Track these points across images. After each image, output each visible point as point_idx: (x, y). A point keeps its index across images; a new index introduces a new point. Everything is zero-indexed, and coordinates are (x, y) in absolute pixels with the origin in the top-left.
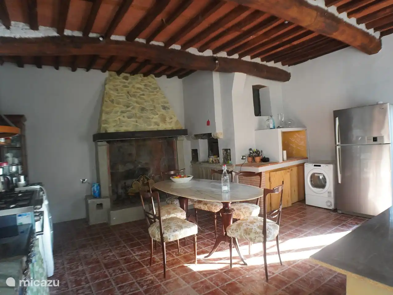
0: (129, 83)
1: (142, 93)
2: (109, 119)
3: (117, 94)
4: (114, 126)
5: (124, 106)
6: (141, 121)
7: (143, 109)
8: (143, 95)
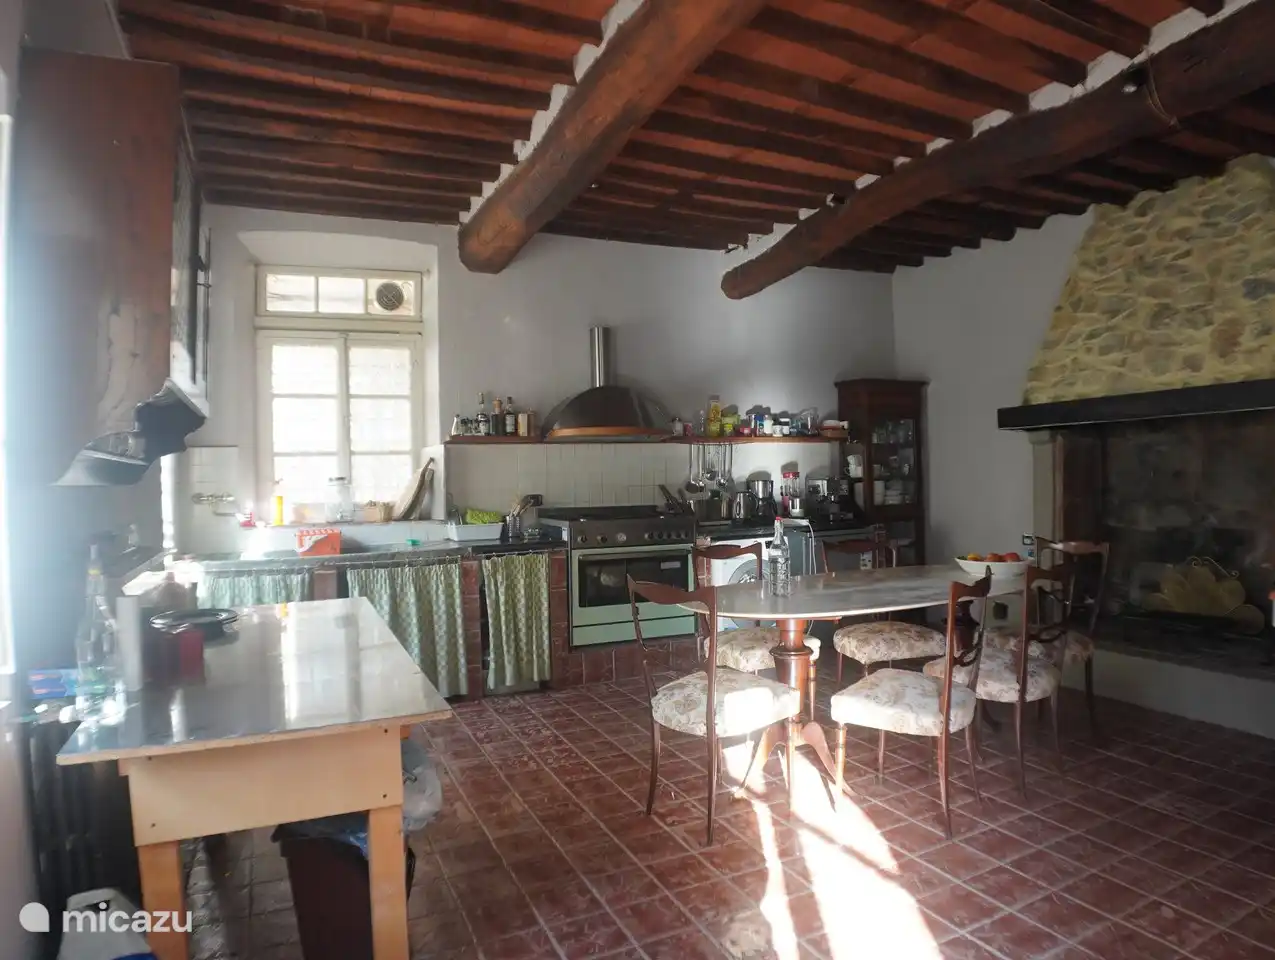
0: (1149, 226)
1: (1184, 246)
2: (1047, 363)
3: (1097, 277)
4: (1055, 385)
5: (1104, 313)
6: (1137, 358)
7: (1161, 314)
8: (1188, 254)
